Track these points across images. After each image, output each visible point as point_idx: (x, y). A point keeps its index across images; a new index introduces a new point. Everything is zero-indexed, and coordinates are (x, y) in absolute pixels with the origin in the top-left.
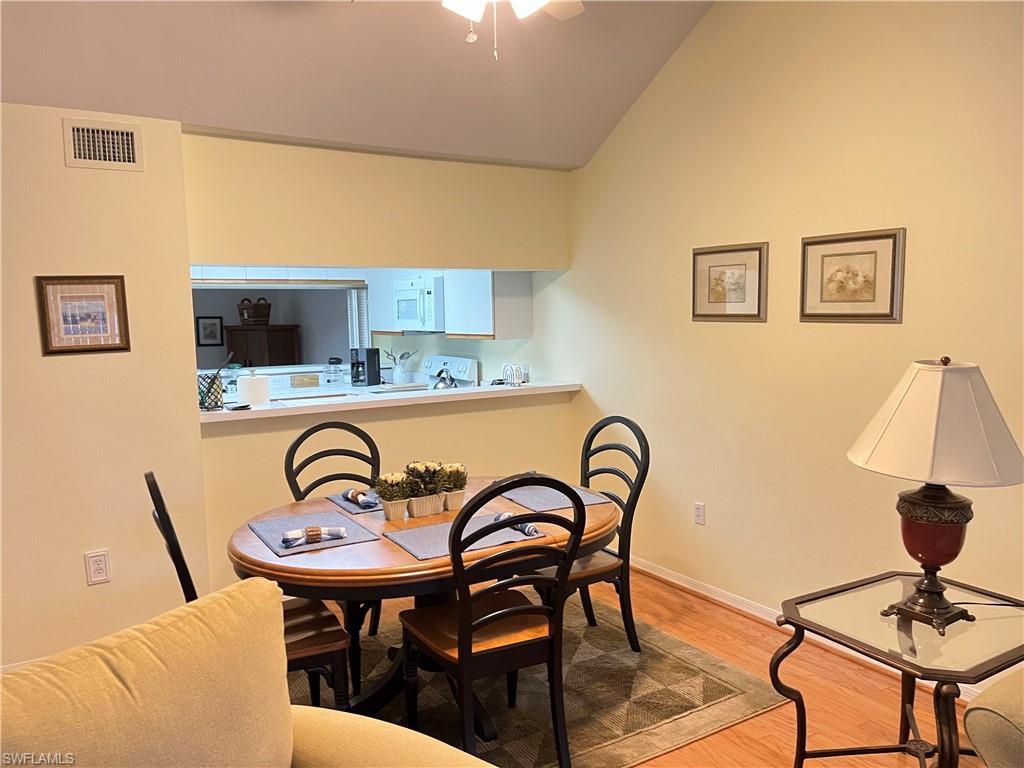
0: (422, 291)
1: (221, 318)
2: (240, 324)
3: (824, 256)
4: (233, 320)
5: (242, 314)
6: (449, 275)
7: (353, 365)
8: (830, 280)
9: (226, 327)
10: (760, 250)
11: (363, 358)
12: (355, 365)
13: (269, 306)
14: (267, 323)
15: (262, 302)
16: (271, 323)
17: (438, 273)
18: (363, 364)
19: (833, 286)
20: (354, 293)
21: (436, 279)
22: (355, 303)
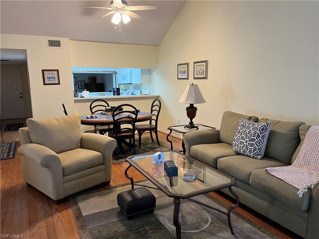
0: (127, 74)
1: (84, 81)
2: (89, 83)
3: (197, 66)
4: (87, 82)
5: (89, 80)
6: (133, 69)
7: (113, 92)
8: (198, 71)
9: (86, 84)
10: (187, 64)
11: (115, 90)
12: (114, 92)
13: (96, 78)
14: (96, 82)
15: (94, 77)
16: (97, 82)
17: (131, 69)
18: (116, 91)
19: (198, 72)
20: (114, 74)
21: (130, 71)
22: (114, 77)
